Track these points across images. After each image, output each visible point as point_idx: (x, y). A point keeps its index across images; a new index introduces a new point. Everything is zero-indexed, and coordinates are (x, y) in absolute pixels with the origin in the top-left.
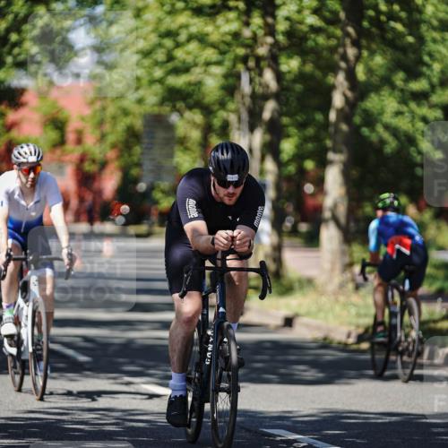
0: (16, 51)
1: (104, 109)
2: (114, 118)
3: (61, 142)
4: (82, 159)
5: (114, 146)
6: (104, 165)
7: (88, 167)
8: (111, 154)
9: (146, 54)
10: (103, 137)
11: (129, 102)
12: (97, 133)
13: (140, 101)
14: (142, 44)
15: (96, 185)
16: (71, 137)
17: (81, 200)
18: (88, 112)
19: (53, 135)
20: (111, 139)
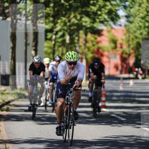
0: (100, 17)
1: (129, 36)
2: (133, 39)
3: (116, 47)
4: (122, 53)
5: (133, 49)
6: (129, 55)
7: (124, 56)
8: (132, 51)
9: (143, 18)
10: (129, 46)
11: (138, 34)
12: (127, 45)
13: (141, 34)
14: (141, 15)
15: (127, 62)
16: (118, 46)
17: (122, 66)
18: (124, 37)
19: (113, 45)
20: (132, 46)
